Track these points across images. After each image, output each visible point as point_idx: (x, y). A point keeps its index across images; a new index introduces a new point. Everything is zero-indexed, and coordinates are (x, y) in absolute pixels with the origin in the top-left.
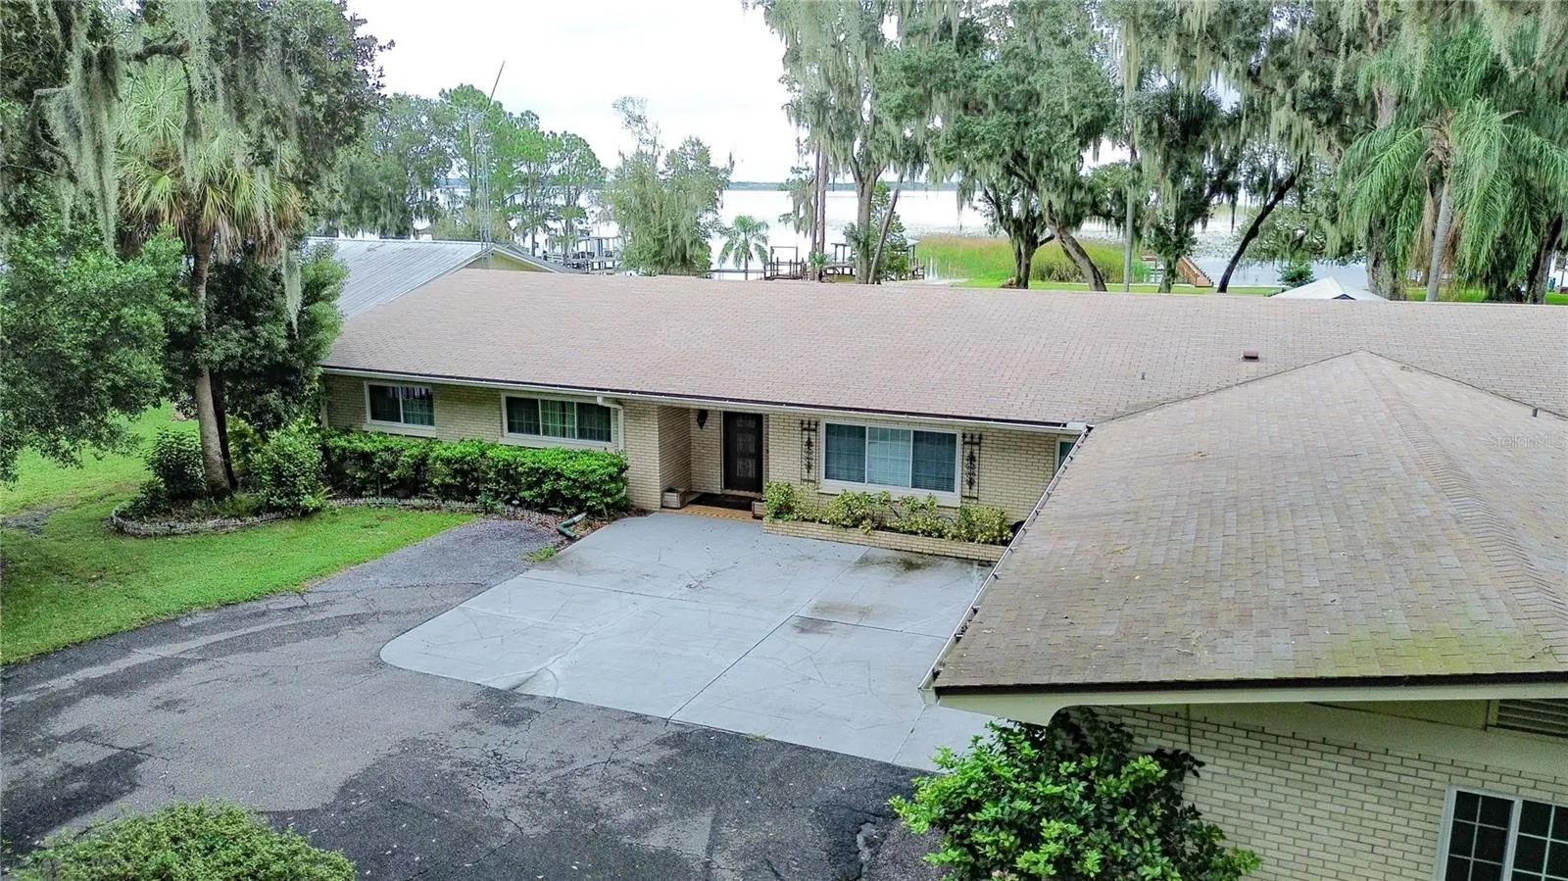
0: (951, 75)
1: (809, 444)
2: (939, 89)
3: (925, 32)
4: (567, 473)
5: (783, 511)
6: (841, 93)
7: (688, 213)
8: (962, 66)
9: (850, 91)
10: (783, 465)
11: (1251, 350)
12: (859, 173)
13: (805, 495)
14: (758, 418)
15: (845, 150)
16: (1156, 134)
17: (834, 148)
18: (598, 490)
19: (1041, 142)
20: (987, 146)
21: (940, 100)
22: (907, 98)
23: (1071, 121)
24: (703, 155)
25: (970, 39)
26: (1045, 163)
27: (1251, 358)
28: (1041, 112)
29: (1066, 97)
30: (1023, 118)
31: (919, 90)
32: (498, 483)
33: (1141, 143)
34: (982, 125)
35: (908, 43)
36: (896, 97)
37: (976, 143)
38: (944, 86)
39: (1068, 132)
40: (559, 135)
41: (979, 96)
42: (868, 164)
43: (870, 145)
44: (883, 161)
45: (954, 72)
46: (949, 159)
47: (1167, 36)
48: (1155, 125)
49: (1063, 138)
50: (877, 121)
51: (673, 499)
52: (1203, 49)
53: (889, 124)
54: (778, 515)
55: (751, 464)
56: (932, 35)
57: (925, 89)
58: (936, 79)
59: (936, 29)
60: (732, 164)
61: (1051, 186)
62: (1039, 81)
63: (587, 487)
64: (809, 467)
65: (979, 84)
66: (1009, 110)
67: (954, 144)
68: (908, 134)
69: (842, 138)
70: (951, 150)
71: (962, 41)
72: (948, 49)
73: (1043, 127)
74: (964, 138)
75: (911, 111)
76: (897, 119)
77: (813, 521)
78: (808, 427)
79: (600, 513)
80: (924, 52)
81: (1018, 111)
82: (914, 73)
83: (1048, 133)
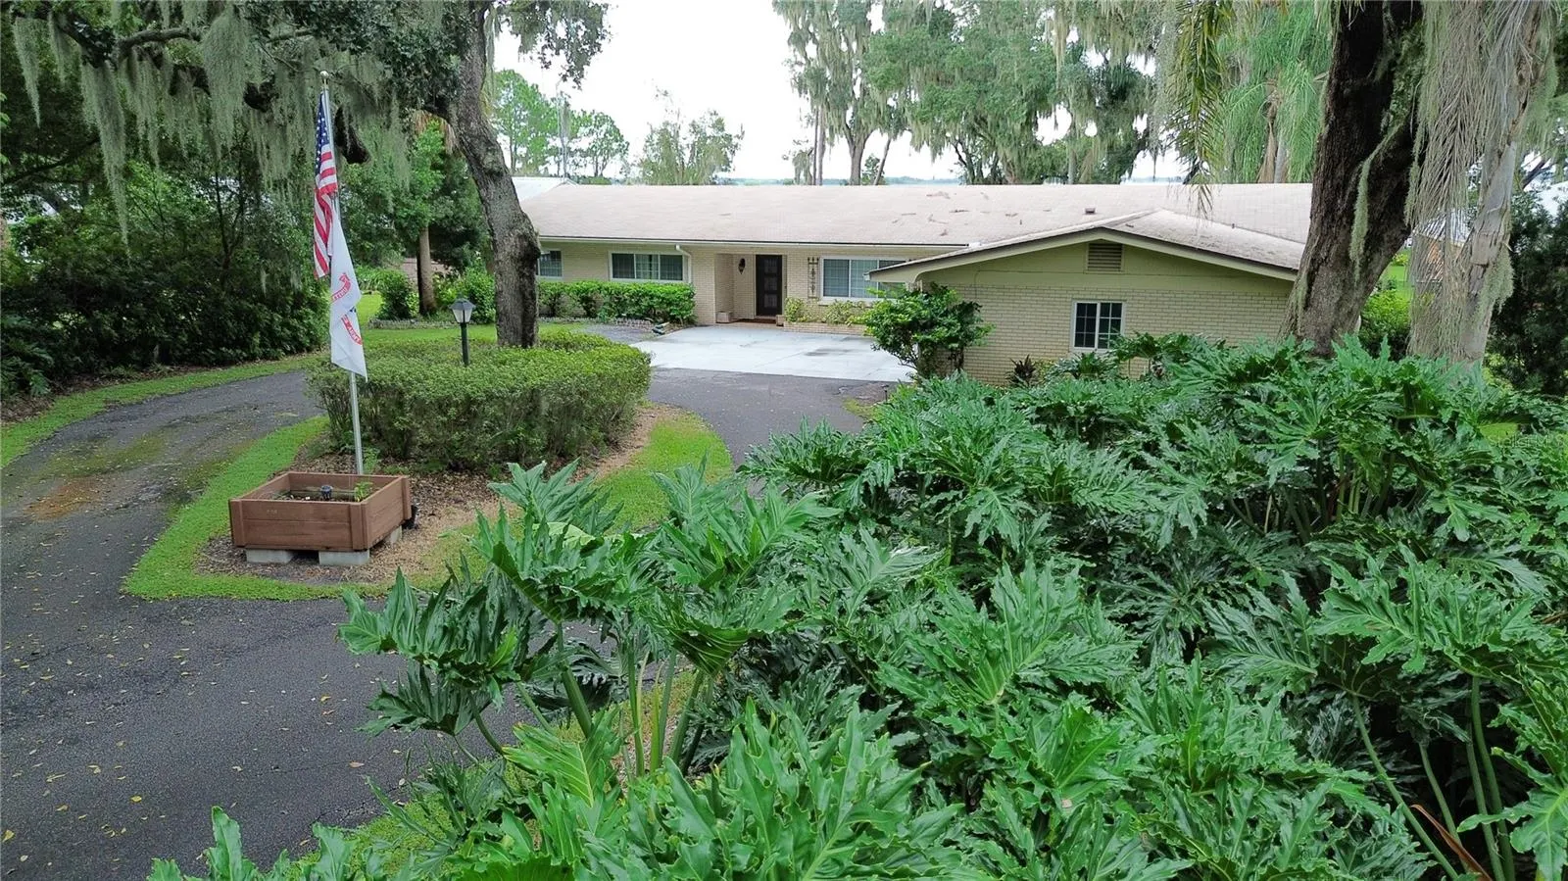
0: (925, 53)
1: (813, 273)
2: (915, 65)
3: (904, 18)
4: (658, 293)
5: (796, 316)
6: (836, 69)
7: (707, 172)
8: (934, 46)
9: (843, 68)
10: (796, 288)
11: (1090, 207)
12: (851, 137)
13: (810, 307)
14: (779, 258)
15: (839, 117)
16: (1086, 98)
17: (830, 115)
18: (677, 305)
19: (996, 106)
20: (953, 110)
21: (916, 75)
22: (888, 71)
23: (1021, 89)
24: (719, 125)
25: (942, 22)
26: (1001, 123)
27: (1091, 212)
28: (997, 82)
29: (1016, 69)
30: (983, 88)
31: (899, 64)
32: (611, 306)
33: (1074, 105)
34: (948, 93)
35: (890, 27)
36: (879, 71)
37: (945, 107)
38: (919, 62)
39: (1018, 97)
40: (588, 114)
41: (947, 69)
42: (859, 129)
43: (860, 113)
44: (871, 127)
45: (927, 50)
46: (923, 121)
47: (1087, 18)
48: (1085, 91)
49: (1014, 103)
50: (865, 92)
51: (725, 316)
52: (1115, 30)
53: (875, 94)
54: (793, 320)
55: (774, 298)
56: (910, 21)
57: (904, 64)
58: (913, 55)
59: (913, 15)
60: (743, 133)
61: (1006, 141)
62: (994, 57)
63: (670, 304)
64: (813, 289)
65: (947, 60)
66: (972, 81)
67: (928, 109)
68: (891, 102)
69: (837, 107)
70: (925, 113)
71: (934, 26)
72: (923, 31)
73: (998, 95)
74: (934, 104)
75: (893, 82)
76: (882, 88)
77: (815, 321)
78: (813, 262)
79: (678, 321)
80: (901, 36)
81: (979, 82)
82: (894, 50)
83: (1003, 99)
